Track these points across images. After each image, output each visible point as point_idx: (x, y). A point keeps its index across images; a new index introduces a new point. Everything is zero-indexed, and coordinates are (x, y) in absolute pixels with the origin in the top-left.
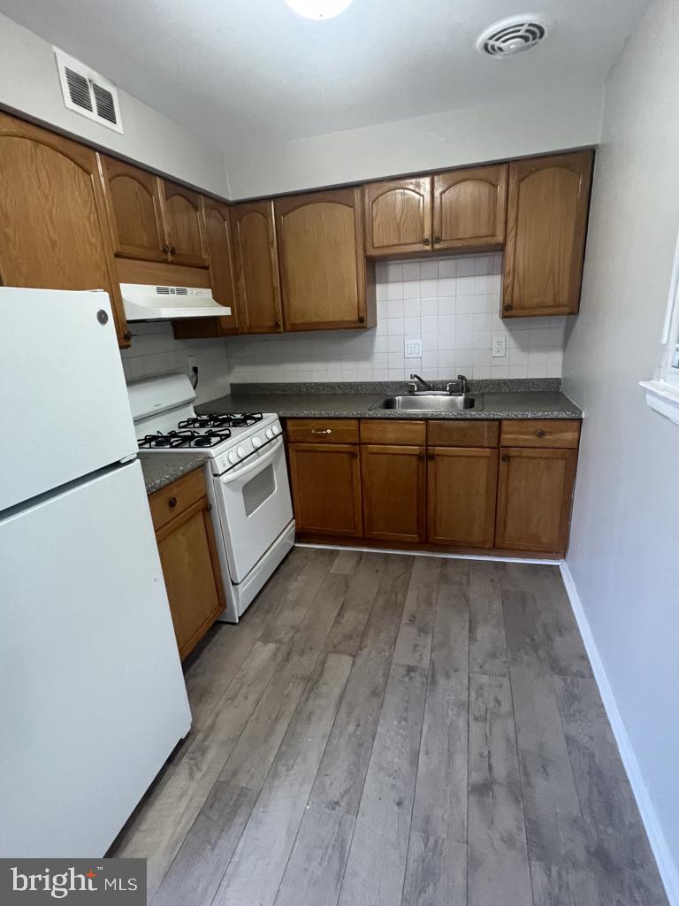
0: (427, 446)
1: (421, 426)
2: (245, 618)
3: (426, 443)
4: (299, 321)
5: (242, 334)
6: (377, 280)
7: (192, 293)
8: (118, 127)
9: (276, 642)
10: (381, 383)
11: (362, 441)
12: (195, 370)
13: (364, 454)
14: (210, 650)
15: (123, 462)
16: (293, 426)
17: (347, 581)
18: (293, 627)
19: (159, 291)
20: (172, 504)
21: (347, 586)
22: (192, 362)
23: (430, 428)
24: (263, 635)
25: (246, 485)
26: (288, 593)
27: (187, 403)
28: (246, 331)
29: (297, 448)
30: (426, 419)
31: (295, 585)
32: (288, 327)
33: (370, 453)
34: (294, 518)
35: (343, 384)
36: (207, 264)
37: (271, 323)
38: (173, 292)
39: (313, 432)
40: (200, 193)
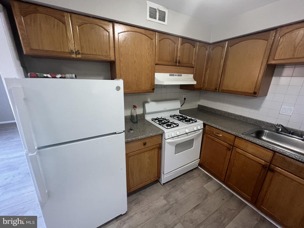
0: (270, 163)
1: (270, 154)
2: (165, 185)
3: (271, 162)
4: (225, 89)
5: (203, 90)
6: (274, 74)
7: (184, 76)
8: (166, 23)
9: (167, 201)
10: (260, 121)
11: (234, 145)
12: (185, 99)
13: (233, 151)
14: (150, 188)
15: (117, 133)
16: (208, 127)
17: (207, 195)
18: (176, 200)
19: (170, 75)
20: (145, 144)
21: (206, 197)
22: (184, 96)
23: (276, 157)
24: (166, 195)
25: (177, 144)
26: (184, 184)
27: (178, 109)
28: (204, 89)
29: (207, 136)
30: (275, 152)
31: (189, 183)
32: (220, 91)
33: (237, 152)
34: (200, 158)
35: (241, 116)
36: (193, 66)
37: (214, 88)
38: (176, 75)
39: (215, 133)
40: (197, 41)
